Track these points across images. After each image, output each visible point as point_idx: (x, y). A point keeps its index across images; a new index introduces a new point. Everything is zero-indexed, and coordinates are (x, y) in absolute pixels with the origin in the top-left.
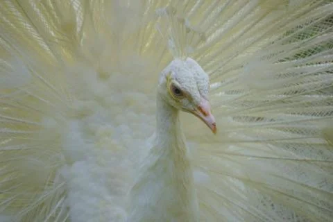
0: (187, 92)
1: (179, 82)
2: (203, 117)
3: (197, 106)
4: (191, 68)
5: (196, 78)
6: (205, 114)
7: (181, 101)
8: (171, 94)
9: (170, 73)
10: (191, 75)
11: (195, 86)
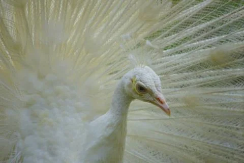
0: (150, 89)
1: (144, 83)
2: (161, 105)
3: (156, 98)
4: (148, 72)
5: (153, 79)
6: (162, 103)
7: (144, 95)
8: (137, 91)
9: (135, 77)
10: (150, 77)
11: (154, 85)
